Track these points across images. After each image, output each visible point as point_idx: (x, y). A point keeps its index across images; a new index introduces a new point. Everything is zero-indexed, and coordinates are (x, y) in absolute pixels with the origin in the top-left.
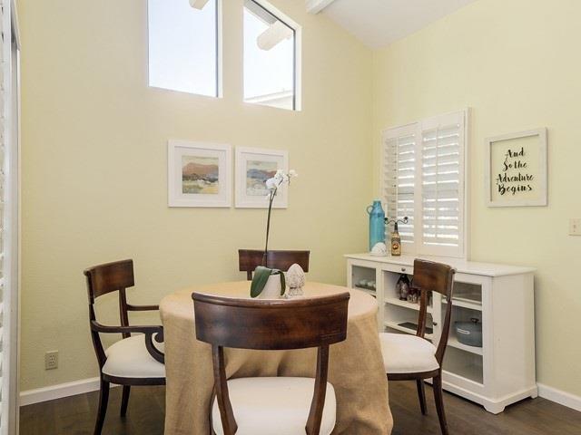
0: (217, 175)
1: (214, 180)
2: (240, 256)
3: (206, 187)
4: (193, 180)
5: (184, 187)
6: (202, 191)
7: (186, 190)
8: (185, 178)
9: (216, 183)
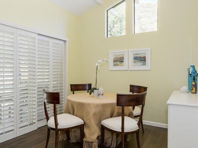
0: (123, 60)
1: (122, 62)
2: (130, 87)
3: (120, 64)
4: (116, 62)
5: (114, 64)
6: (119, 65)
7: (114, 65)
8: (114, 62)
9: (123, 62)
